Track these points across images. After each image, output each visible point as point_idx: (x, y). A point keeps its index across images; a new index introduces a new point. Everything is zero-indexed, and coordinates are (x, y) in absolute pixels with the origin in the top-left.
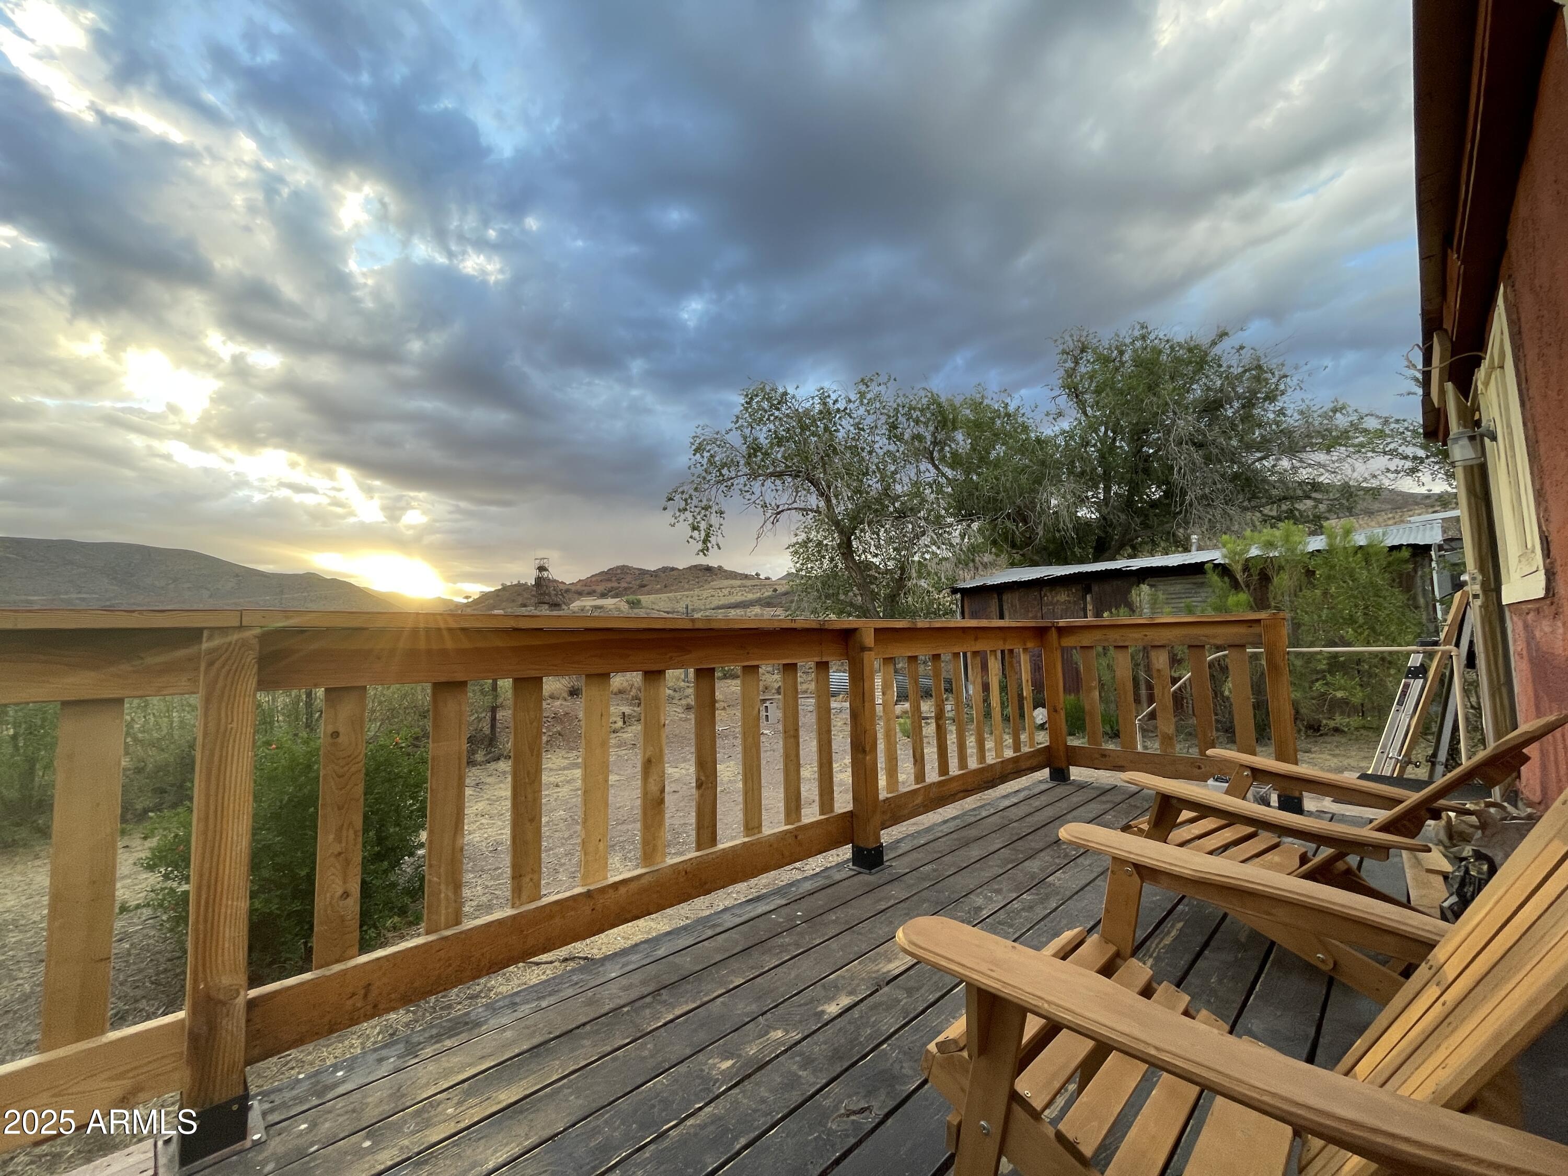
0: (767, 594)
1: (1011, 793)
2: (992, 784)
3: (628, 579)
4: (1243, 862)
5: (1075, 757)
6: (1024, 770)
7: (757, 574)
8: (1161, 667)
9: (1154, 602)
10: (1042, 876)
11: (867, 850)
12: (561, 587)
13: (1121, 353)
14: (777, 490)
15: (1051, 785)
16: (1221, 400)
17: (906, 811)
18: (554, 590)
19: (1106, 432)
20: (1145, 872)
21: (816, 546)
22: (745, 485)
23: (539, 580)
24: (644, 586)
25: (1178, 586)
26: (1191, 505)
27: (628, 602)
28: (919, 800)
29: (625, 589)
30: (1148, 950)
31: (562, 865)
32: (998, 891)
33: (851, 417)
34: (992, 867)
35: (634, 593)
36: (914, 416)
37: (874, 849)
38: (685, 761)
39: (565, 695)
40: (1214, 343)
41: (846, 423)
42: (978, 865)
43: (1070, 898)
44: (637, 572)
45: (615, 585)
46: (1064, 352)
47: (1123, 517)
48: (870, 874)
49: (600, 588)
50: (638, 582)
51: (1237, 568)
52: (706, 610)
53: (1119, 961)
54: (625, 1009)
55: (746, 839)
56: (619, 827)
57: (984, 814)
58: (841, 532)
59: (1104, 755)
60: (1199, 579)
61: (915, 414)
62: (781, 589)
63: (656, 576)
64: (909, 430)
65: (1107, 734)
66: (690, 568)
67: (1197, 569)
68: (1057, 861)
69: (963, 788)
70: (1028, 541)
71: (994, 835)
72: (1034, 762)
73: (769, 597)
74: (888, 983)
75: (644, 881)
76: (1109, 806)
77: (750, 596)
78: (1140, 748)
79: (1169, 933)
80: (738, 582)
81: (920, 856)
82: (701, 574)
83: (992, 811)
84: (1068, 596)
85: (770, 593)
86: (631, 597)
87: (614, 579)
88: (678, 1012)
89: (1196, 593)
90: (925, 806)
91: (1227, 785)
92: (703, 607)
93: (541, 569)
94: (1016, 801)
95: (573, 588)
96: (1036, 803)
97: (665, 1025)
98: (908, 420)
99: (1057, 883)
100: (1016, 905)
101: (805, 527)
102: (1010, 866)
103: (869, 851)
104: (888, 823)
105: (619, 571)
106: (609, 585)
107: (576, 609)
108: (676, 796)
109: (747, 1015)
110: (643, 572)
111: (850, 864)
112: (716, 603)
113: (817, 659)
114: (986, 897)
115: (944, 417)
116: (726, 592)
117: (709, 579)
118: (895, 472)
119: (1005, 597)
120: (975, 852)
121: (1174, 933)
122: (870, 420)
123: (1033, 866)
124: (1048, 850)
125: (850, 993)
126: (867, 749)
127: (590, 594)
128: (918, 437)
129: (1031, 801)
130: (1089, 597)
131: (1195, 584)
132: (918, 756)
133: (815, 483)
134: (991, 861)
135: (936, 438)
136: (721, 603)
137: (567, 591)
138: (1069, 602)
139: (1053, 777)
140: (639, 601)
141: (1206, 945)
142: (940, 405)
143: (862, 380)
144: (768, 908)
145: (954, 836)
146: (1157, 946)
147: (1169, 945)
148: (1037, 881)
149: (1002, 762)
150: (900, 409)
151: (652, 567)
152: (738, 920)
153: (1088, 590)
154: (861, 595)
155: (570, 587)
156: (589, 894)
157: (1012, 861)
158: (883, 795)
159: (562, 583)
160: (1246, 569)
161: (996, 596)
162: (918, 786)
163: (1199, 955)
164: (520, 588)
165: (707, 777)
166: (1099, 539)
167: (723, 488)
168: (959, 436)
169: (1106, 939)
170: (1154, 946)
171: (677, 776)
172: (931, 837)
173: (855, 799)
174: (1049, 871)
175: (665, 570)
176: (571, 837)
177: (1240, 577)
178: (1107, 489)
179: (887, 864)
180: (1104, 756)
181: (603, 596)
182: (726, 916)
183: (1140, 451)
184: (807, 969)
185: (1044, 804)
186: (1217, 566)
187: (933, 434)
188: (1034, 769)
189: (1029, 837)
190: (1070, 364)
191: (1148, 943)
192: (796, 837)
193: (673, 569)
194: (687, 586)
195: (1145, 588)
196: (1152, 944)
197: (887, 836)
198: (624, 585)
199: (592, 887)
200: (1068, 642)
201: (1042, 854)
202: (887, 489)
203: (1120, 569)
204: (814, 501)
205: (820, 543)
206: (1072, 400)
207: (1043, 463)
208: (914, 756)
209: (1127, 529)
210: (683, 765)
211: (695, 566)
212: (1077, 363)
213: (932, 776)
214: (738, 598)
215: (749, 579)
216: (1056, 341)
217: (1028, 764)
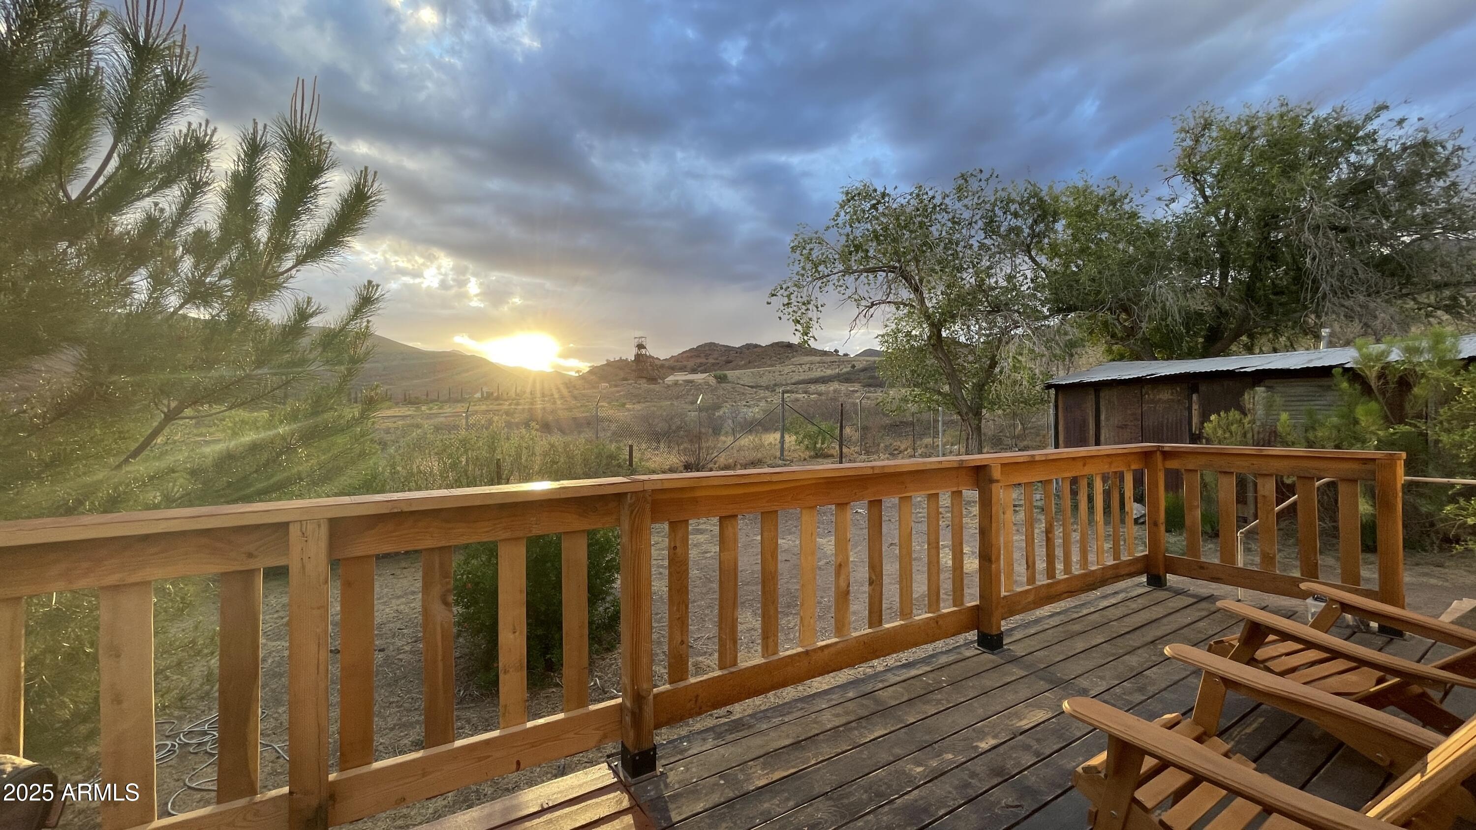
0: (845, 370)
1: (1110, 595)
2: (1092, 587)
3: (715, 356)
4: (1304, 684)
5: (1172, 566)
6: (1122, 576)
7: (836, 351)
8: (1267, 493)
9: (1269, 406)
10: (1140, 670)
11: (991, 636)
12: (656, 362)
13: (1253, 129)
14: (869, 284)
15: (1148, 589)
16: (1372, 181)
17: (1020, 607)
18: (651, 365)
19: (1227, 214)
20: (1229, 683)
21: (906, 336)
22: (839, 280)
23: (638, 357)
24: (730, 362)
25: (1299, 388)
26: (1324, 296)
27: (715, 377)
28: (1031, 598)
29: (713, 364)
30: (1231, 735)
31: (706, 615)
32: (1102, 678)
33: (946, 212)
34: (1094, 658)
35: (721, 368)
36: (1012, 210)
37: (997, 635)
38: (790, 534)
39: (682, 469)
40: (1368, 118)
41: (943, 218)
42: (1082, 655)
43: (1165, 689)
44: (723, 349)
45: (703, 360)
46: (1182, 130)
47: (1241, 307)
48: (993, 654)
49: (690, 364)
50: (724, 358)
51: (1372, 375)
52: (787, 384)
53: (1205, 737)
54: (841, 729)
55: (902, 622)
56: (745, 587)
57: (1085, 612)
58: (932, 325)
59: (1202, 566)
60: (1324, 382)
61: (1013, 207)
62: (859, 365)
63: (741, 353)
64: (1006, 223)
65: (1206, 533)
66: (773, 345)
67: (1325, 372)
68: (1153, 658)
69: (1067, 589)
70: (1131, 332)
71: (1095, 631)
72: (1133, 569)
73: (848, 373)
74: (1021, 734)
75: (839, 646)
76: (1204, 613)
77: (829, 372)
78: (1240, 564)
79: (1251, 724)
80: (818, 359)
81: (1033, 643)
82: (782, 350)
83: (1092, 610)
84: (1172, 394)
85: (848, 369)
86: (719, 373)
87: (702, 355)
88: (876, 734)
89: (1320, 396)
90: (1034, 603)
91: (1324, 604)
92: (784, 383)
93: (640, 346)
94: (1115, 602)
95: (667, 364)
96: (1134, 606)
97: (870, 741)
98: (1005, 213)
99: (1154, 676)
100: (1118, 690)
101: (896, 319)
102: (1112, 658)
103: (992, 636)
104: (1005, 616)
105: (707, 348)
106: (699, 361)
107: (670, 383)
108: (788, 564)
109: (925, 742)
110: (728, 349)
111: (976, 645)
112: (796, 378)
113: (955, 489)
114: (1092, 681)
115: (1044, 211)
116: (806, 367)
117: (790, 355)
118: (990, 268)
119: (1102, 394)
120: (1080, 645)
121: (1255, 725)
122: (967, 215)
123: (1133, 661)
124: (1145, 648)
125: (995, 737)
126: (993, 559)
127: (683, 369)
128: (1017, 230)
129: (1128, 603)
130: (1195, 397)
131: (1319, 386)
132: (1030, 563)
133: (907, 278)
134: (1094, 654)
135: (1034, 231)
136: (801, 378)
137: (662, 366)
138: (1173, 400)
139: (1149, 583)
140: (725, 376)
141: (1283, 737)
142: (1041, 200)
143: (963, 176)
144: (921, 672)
145: (1060, 629)
146: (1239, 733)
147: (1250, 734)
148: (1135, 673)
149: (1103, 569)
150: (998, 203)
151: (737, 343)
152: (898, 679)
153: (1195, 389)
154: (949, 384)
155: (663, 362)
156: (807, 653)
157: (1113, 654)
158: (1003, 593)
159: (657, 358)
160: (1382, 375)
161: (1093, 393)
162: (1030, 587)
163: (1275, 743)
164: (621, 364)
165: (876, 576)
166: (1211, 329)
167: (819, 283)
168: (1060, 226)
169: (1197, 722)
170: (1236, 733)
171: (786, 547)
172: (1040, 628)
173: (981, 597)
174: (1146, 666)
175: (748, 347)
176: (707, 593)
177: (1373, 383)
178: (1224, 276)
179: (1005, 647)
180: (1202, 568)
181: (694, 371)
182: (889, 675)
183: (1266, 238)
184: (960, 719)
185: (1141, 607)
186: (1346, 371)
187: (1031, 228)
188: (1131, 575)
189: (1128, 636)
190: (1189, 143)
191: (1231, 730)
192: (937, 623)
193: (756, 346)
194: (769, 362)
195: (1260, 390)
196: (1235, 731)
197: (1004, 626)
198: (711, 361)
199: (809, 648)
200: (1173, 464)
201: (1140, 651)
202: (980, 284)
203: (1233, 371)
204: (906, 294)
205: (908, 334)
206: (1189, 181)
207: (1152, 255)
208: (1027, 563)
209: (1246, 318)
210: (789, 537)
211: (777, 344)
212: (1197, 141)
213: (1042, 580)
214: (817, 373)
215: (829, 356)
216: (1174, 118)
217: (1127, 570)
